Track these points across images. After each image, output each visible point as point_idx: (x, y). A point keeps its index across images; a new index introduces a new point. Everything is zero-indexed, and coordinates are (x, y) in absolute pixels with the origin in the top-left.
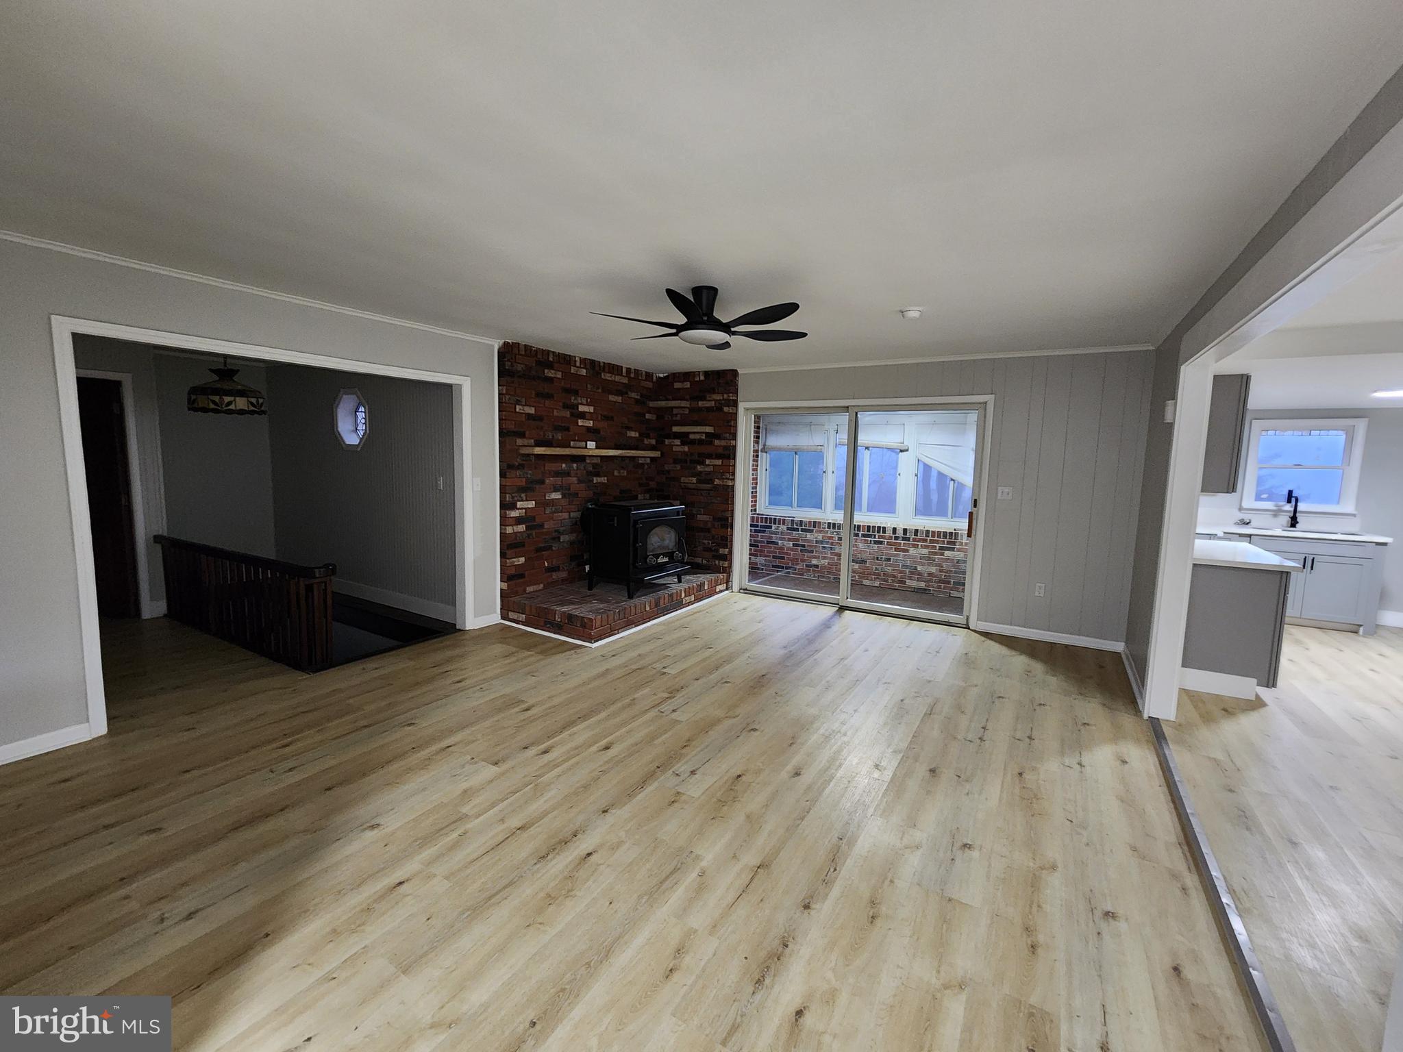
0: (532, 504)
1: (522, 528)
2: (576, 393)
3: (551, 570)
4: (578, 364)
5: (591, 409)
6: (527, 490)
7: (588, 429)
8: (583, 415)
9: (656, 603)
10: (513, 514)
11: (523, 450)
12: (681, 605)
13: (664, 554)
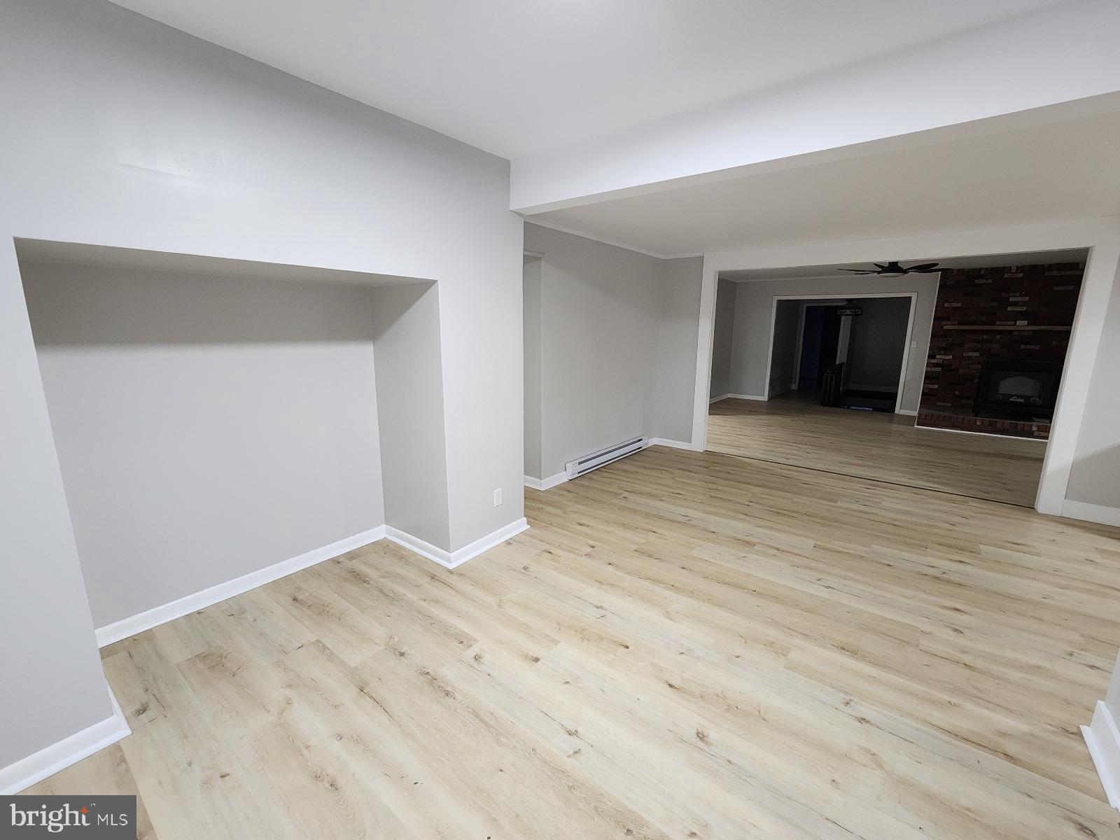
0: (949, 358)
1: (939, 369)
2: (1009, 290)
3: (960, 397)
4: (1014, 271)
5: (1027, 299)
6: (946, 350)
7: (1020, 312)
8: (1015, 304)
9: (991, 424)
10: (933, 361)
11: (945, 328)
12: (1031, 435)
13: (1019, 397)
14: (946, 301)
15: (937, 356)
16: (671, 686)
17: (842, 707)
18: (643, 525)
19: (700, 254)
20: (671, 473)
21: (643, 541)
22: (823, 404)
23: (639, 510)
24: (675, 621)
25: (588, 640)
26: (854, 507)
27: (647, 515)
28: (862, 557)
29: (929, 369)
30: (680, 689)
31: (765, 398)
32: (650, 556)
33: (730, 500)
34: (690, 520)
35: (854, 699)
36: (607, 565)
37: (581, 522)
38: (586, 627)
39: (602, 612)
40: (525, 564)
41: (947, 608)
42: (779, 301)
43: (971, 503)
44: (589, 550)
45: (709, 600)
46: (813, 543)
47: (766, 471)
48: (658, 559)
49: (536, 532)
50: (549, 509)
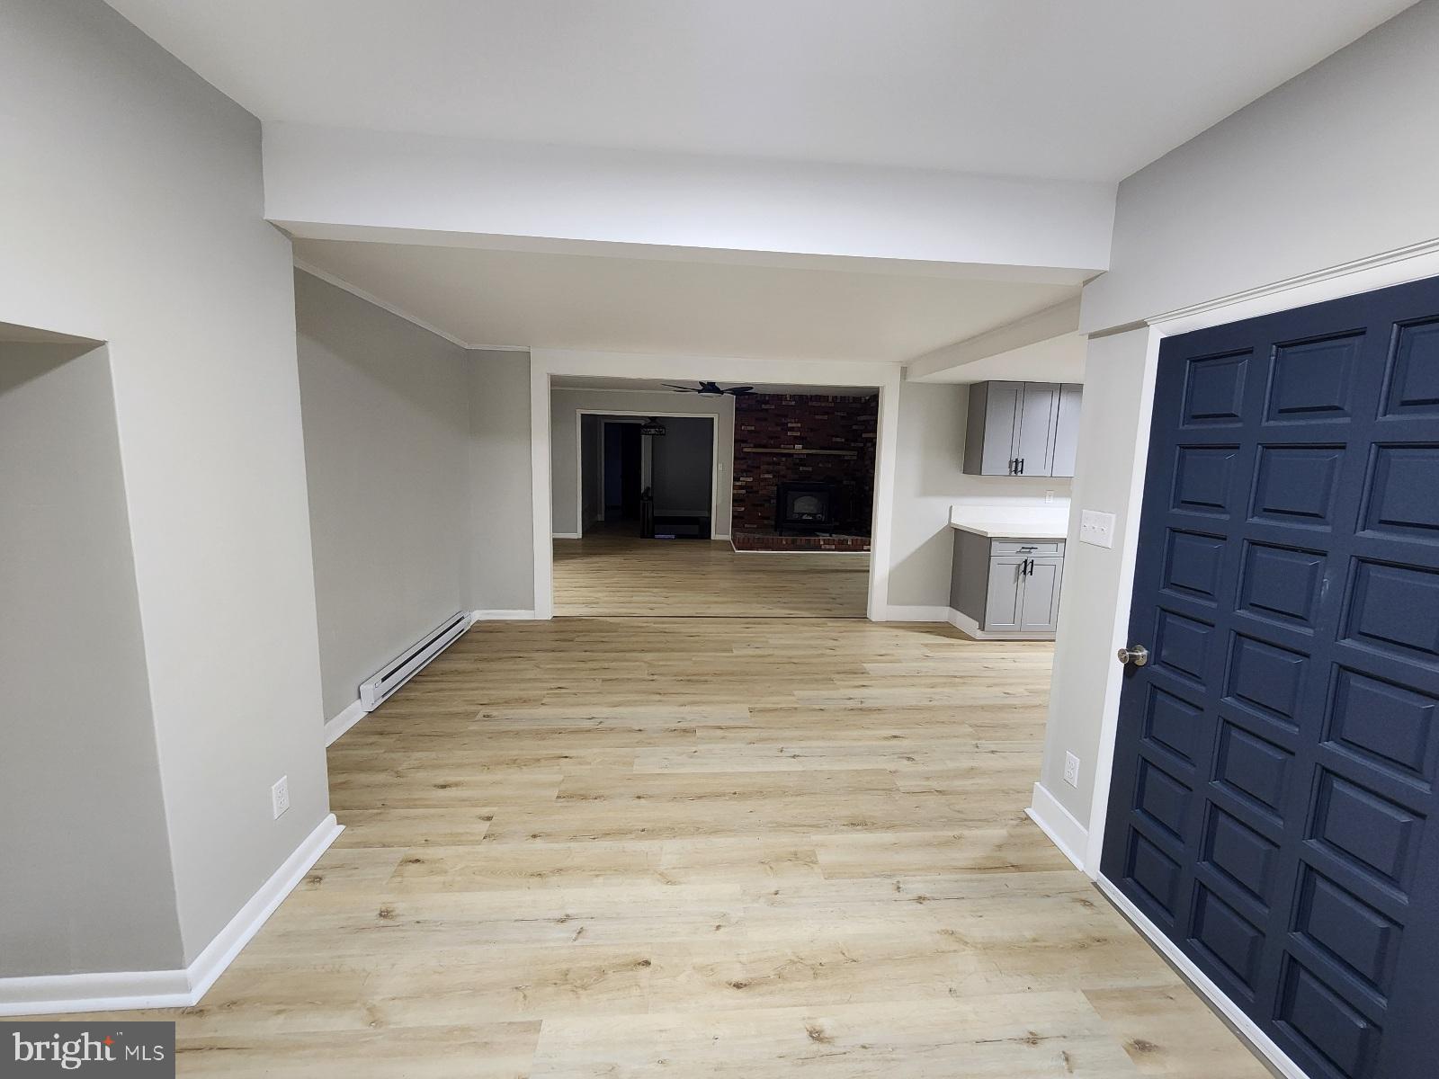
0: (750, 479)
1: (744, 491)
2: (786, 416)
3: (763, 518)
4: (788, 399)
5: (799, 425)
6: (747, 472)
7: (795, 437)
8: (792, 429)
9: (794, 542)
10: (737, 484)
11: (745, 450)
12: (819, 548)
13: (809, 514)
14: (743, 424)
15: (741, 479)
16: (738, 986)
17: (897, 896)
18: (545, 752)
19: (525, 349)
20: (530, 659)
21: (561, 777)
22: (643, 536)
23: (523, 730)
24: (680, 883)
25: (584, 987)
26: (750, 652)
27: (539, 735)
28: (796, 709)
29: (735, 492)
30: (750, 984)
31: (578, 535)
32: (584, 798)
33: (629, 679)
34: (601, 722)
35: (898, 879)
36: (531, 840)
37: (441, 781)
38: (564, 966)
39: (575, 925)
40: (379, 907)
41: (886, 738)
42: (583, 416)
43: (830, 624)
44: (484, 827)
45: (697, 830)
46: (746, 707)
47: (643, 630)
48: (600, 797)
49: (363, 832)
50: (363, 778)
